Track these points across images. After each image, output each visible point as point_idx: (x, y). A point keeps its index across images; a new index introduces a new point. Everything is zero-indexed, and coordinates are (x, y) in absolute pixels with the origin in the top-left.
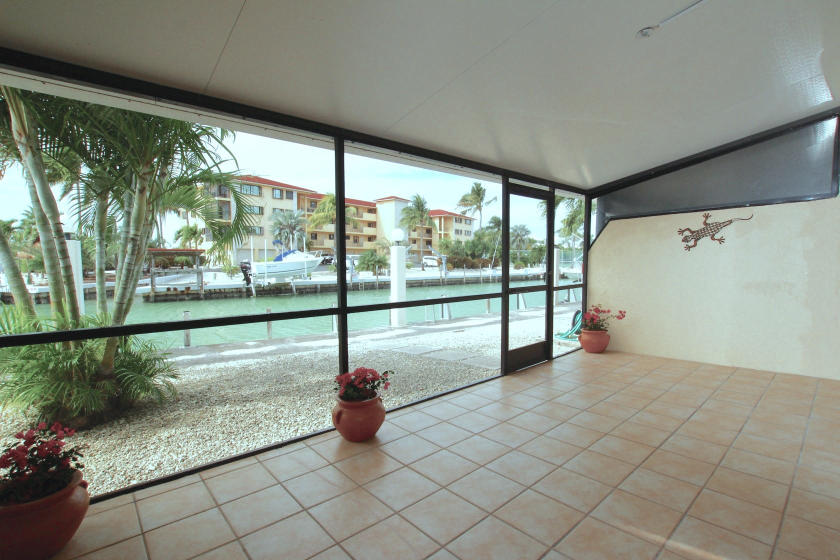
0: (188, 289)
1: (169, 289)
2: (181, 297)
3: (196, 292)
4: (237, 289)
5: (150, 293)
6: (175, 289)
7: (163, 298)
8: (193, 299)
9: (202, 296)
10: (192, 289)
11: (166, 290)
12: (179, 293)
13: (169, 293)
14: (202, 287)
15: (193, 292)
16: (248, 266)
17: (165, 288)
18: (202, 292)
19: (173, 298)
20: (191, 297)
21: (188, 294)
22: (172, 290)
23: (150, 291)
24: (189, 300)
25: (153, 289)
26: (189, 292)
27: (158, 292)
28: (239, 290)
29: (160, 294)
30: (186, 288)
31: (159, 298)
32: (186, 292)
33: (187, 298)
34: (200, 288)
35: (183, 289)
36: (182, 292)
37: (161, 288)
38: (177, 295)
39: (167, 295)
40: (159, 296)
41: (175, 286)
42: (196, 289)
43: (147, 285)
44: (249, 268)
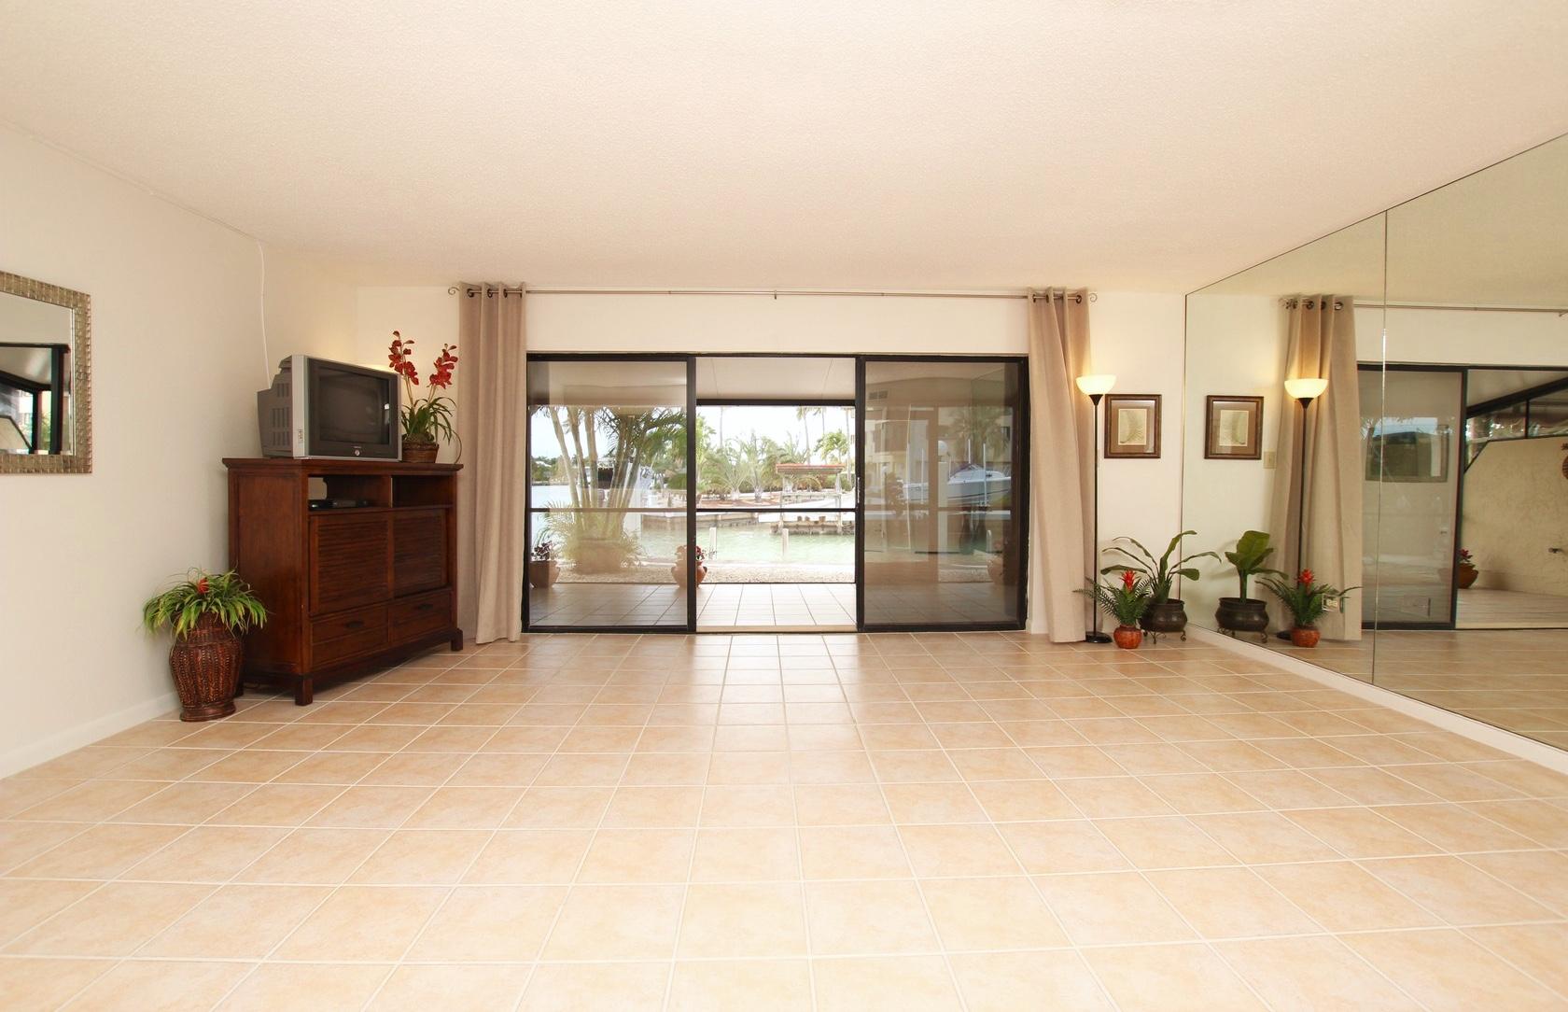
0: (821, 519)
2: (815, 530)
5: (778, 522)
7: (792, 530)
8: (829, 534)
9: (839, 530)
10: (827, 519)
12: (812, 524)
13: (800, 523)
15: (828, 524)
18: (838, 524)
19: (806, 530)
20: (826, 530)
21: (823, 527)
22: (803, 519)
24: (824, 534)
25: (781, 517)
26: (824, 523)
27: (788, 522)
29: (790, 524)
31: (788, 530)
32: (820, 524)
33: (822, 532)
35: (817, 519)
36: (816, 522)
38: (809, 527)
39: (797, 526)
40: (788, 527)
44: (902, 492)
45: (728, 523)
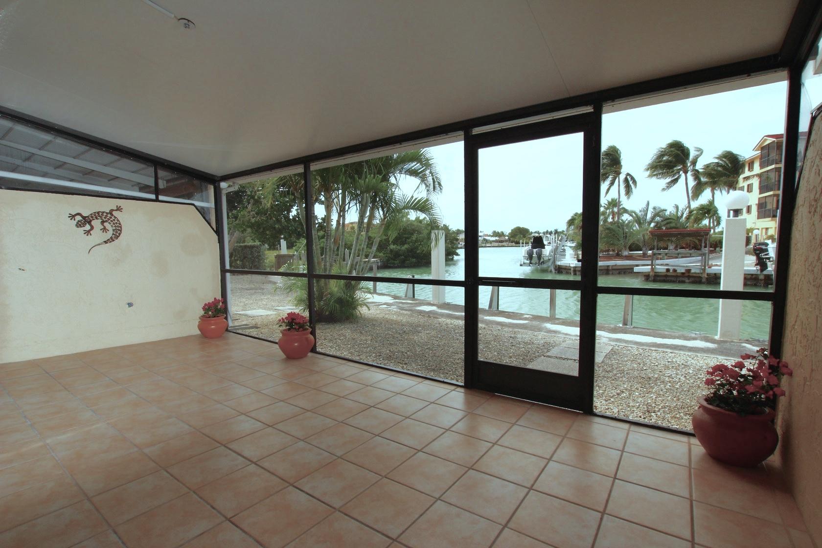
0: (689, 271)
1: (668, 270)
2: (681, 279)
3: (697, 275)
4: (752, 275)
5: (650, 272)
6: (675, 271)
7: (662, 278)
8: (694, 282)
9: (704, 280)
10: (693, 271)
11: (665, 271)
12: (679, 275)
13: (668, 274)
14: (704, 270)
15: (694, 275)
16: (764, 247)
17: (664, 268)
18: (704, 275)
19: (673, 279)
20: (691, 280)
21: (689, 277)
22: (671, 271)
23: (649, 271)
24: (689, 283)
25: (652, 269)
26: (691, 274)
27: (658, 272)
28: (754, 277)
29: (660, 274)
30: (686, 270)
31: (658, 278)
32: (687, 274)
33: (687, 281)
34: (702, 271)
35: (683, 271)
36: (683, 273)
37: (661, 269)
38: (677, 276)
39: (666, 276)
40: (658, 276)
41: (674, 268)
42: (698, 271)
43: (648, 265)
44: (767, 250)
45: (617, 272)
